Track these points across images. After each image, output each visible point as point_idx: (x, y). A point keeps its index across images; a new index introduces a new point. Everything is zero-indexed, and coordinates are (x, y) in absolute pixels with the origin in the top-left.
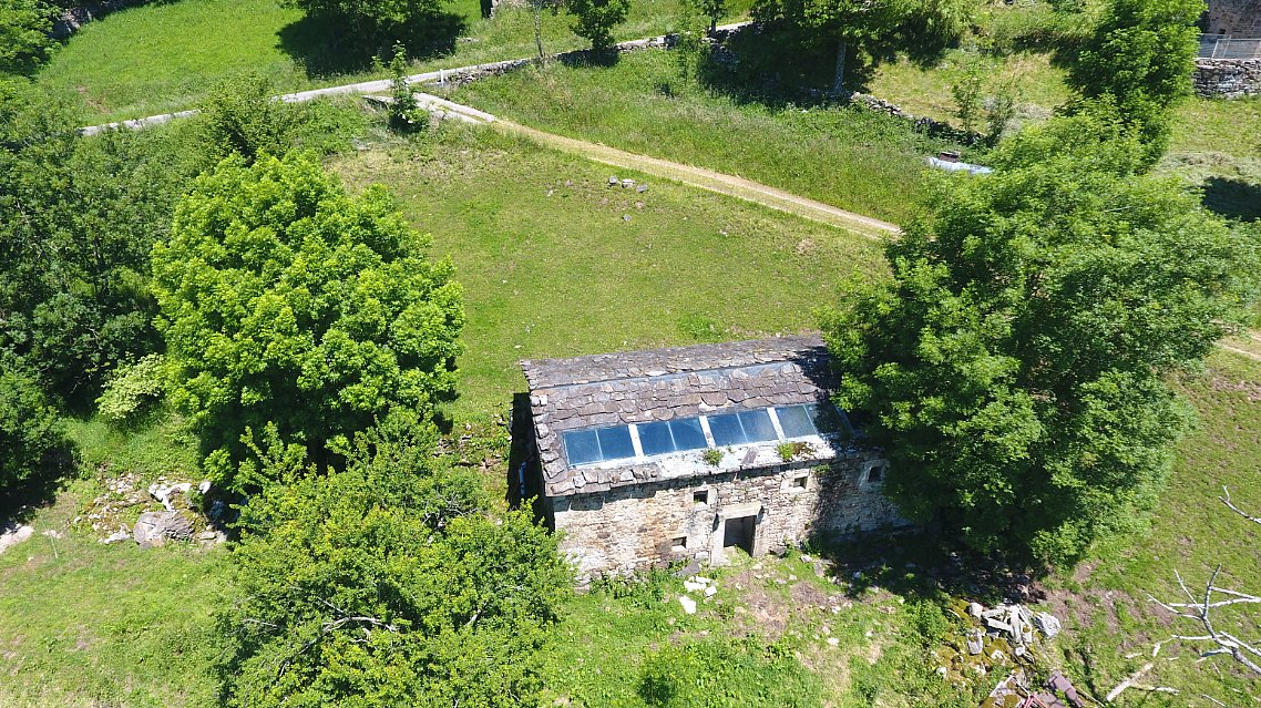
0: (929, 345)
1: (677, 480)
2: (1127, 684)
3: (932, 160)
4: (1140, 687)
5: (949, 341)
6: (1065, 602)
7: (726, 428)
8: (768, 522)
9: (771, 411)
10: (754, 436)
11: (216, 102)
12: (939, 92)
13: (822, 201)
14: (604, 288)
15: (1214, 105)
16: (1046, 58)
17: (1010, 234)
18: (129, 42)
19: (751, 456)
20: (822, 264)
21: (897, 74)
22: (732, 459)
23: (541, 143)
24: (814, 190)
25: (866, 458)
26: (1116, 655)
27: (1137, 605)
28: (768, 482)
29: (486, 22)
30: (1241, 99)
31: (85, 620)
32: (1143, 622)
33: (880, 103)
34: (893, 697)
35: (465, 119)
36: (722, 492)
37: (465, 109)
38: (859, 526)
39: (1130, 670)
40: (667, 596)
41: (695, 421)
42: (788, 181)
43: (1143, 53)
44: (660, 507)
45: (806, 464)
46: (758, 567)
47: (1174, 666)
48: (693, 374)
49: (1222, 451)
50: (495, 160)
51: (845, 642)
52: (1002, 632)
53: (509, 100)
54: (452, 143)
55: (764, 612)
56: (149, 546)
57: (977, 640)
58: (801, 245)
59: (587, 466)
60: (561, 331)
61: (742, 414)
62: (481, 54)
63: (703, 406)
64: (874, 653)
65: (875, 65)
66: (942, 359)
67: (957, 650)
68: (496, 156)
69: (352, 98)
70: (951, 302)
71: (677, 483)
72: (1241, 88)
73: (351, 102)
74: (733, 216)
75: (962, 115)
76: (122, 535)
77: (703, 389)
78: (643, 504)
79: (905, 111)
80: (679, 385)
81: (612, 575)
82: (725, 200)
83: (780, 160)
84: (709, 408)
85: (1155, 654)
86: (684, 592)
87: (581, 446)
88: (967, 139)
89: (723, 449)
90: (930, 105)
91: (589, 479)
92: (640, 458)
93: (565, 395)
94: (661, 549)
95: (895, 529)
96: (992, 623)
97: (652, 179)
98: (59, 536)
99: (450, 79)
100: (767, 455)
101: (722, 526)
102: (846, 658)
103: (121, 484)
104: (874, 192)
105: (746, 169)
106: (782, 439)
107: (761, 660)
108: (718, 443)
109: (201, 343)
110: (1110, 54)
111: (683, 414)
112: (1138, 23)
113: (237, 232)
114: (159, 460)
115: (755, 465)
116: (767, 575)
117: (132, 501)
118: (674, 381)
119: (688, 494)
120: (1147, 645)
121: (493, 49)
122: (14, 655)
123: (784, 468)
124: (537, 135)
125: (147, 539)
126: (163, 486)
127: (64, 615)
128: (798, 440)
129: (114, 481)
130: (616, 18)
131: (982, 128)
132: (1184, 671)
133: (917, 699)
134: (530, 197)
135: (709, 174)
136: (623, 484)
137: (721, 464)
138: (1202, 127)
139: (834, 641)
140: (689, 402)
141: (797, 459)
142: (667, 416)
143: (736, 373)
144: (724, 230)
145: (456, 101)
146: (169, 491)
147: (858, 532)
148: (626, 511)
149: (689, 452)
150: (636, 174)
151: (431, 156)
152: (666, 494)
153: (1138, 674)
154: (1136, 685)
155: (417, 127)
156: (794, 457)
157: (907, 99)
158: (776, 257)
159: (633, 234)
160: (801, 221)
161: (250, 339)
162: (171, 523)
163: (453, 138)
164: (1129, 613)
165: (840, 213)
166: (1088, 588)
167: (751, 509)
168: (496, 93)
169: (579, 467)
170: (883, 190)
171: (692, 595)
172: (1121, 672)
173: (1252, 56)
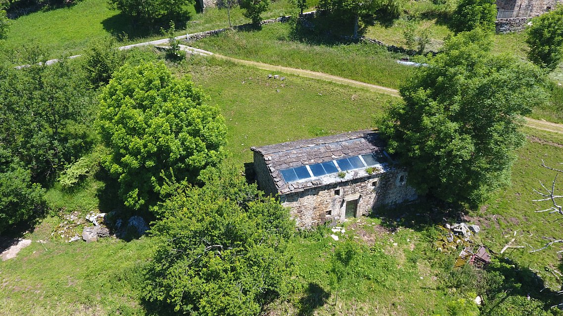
0: (426, 121)
1: (329, 185)
2: (507, 247)
3: (398, 61)
4: (512, 247)
5: (433, 118)
6: (479, 221)
7: (345, 164)
8: (362, 202)
9: (360, 156)
10: (356, 166)
11: (92, 49)
12: (396, 35)
13: (356, 80)
14: (274, 119)
15: (500, 36)
16: (434, 21)
17: (455, 74)
18: (35, 28)
19: (356, 173)
20: (362, 104)
21: (378, 29)
22: (349, 176)
23: (236, 63)
24: (353, 75)
25: (399, 172)
26: (501, 237)
27: (505, 219)
28: (363, 185)
29: (200, 14)
30: (509, 34)
31: (69, 274)
32: (508, 224)
33: (374, 41)
34: (423, 261)
35: (201, 54)
36: (345, 190)
37: (199, 50)
38: (396, 202)
39: (507, 242)
40: (326, 236)
41: (331, 162)
42: (341, 72)
43: (477, 15)
44: (322, 198)
45: (376, 176)
46: (359, 221)
47: (522, 239)
48: (327, 145)
49: (525, 161)
50: (217, 70)
51: (400, 244)
52: (459, 232)
53: (218, 46)
54: (197, 64)
55: (365, 237)
56: (91, 242)
57: (451, 237)
58: (353, 97)
59: (294, 182)
60: (260, 137)
61: (349, 159)
62: (201, 28)
63: (333, 156)
64: (412, 247)
65: (366, 27)
66: (432, 125)
67: (444, 241)
68: (217, 69)
69: (149, 47)
70: (433, 103)
71: (328, 187)
72: (509, 29)
73: (149, 49)
74: (323, 87)
75: (407, 43)
76: (77, 238)
77: (332, 150)
78: (315, 197)
79: (384, 43)
80: (322, 149)
81: (302, 229)
82: (318, 81)
83: (337, 65)
84: (336, 157)
85: (515, 235)
86: (332, 233)
87: (289, 175)
88: (410, 53)
89: (345, 172)
90: (393, 41)
91: (295, 187)
92: (313, 178)
93: (278, 156)
94: (321, 217)
95: (410, 202)
96: (455, 230)
97: (287, 74)
98: (45, 242)
99: (191, 37)
100: (362, 173)
101: (345, 205)
102: (401, 250)
103: (72, 217)
104: (377, 75)
105: (323, 69)
106: (367, 167)
107: (369, 254)
108: (342, 169)
109: (126, 142)
110: (465, 16)
111: (326, 160)
112: (475, 3)
113: (139, 93)
114: (90, 204)
115: (358, 177)
116: (363, 224)
117: (78, 223)
118: (320, 148)
119: (333, 191)
120: (511, 232)
121: (207, 25)
122: (39, 291)
123: (369, 178)
124: (233, 60)
125: (89, 238)
126: (93, 215)
127: (59, 273)
128: (373, 166)
129: (68, 216)
130: (263, 9)
131: (416, 48)
132: (526, 240)
133: (432, 261)
134: (235, 85)
135: (309, 72)
136: (309, 188)
137: (345, 177)
138: (497, 45)
139: (395, 244)
140: (328, 155)
141: (374, 174)
142: (320, 161)
143: (344, 143)
144: (320, 93)
145: (195, 47)
146: (96, 217)
147: (396, 204)
148: (309, 201)
149: (332, 174)
150: (279, 73)
151: (188, 70)
152: (324, 192)
153: (510, 243)
154: (510, 247)
155: (181, 58)
156: (373, 173)
157: (383, 39)
158: (344, 102)
159: (282, 97)
160: (351, 88)
161: (151, 137)
162: (100, 230)
163: (197, 62)
164: (502, 222)
165: (364, 84)
166: (486, 215)
167: (356, 197)
168: (212, 43)
169: (290, 183)
170: (381, 74)
171: (336, 234)
172: (504, 243)
173: (511, 17)
